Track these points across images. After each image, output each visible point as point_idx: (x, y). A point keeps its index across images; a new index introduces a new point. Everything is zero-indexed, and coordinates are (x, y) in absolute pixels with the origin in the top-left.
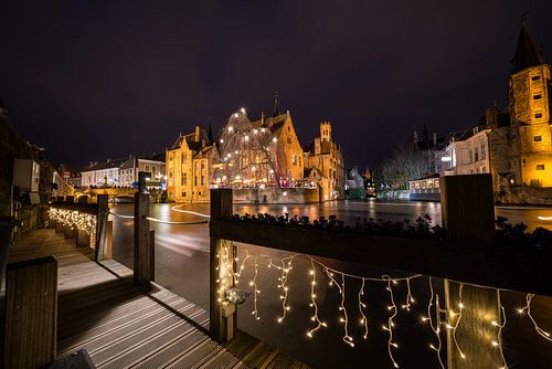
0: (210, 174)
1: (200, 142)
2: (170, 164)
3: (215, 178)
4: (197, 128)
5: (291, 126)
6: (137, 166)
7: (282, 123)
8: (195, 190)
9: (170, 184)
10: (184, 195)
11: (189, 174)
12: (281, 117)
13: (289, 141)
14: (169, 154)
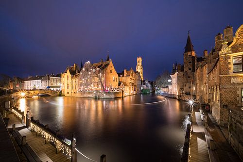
0: (79, 85)
1: (75, 71)
2: (63, 79)
3: (81, 86)
4: (75, 65)
5: (112, 65)
6: (49, 79)
7: (108, 64)
8: (73, 91)
9: (63, 88)
10: (68, 93)
11: (70, 84)
12: (108, 61)
13: (111, 72)
14: (63, 75)
